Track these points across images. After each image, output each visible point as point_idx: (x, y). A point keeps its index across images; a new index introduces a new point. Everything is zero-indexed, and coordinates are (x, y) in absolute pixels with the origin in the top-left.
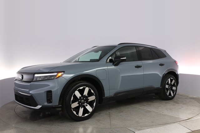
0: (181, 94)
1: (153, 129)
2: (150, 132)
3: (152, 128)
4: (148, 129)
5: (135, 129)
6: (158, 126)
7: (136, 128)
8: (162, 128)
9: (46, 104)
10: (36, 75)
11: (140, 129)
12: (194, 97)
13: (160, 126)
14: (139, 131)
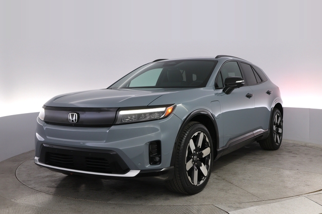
0: (310, 145)
1: (260, 206)
2: (256, 212)
3: (258, 205)
4: (252, 208)
5: (229, 207)
6: (269, 201)
7: (230, 205)
8: (276, 205)
9: (148, 166)
10: (122, 113)
11: (237, 208)
13: (274, 201)
14: (235, 210)
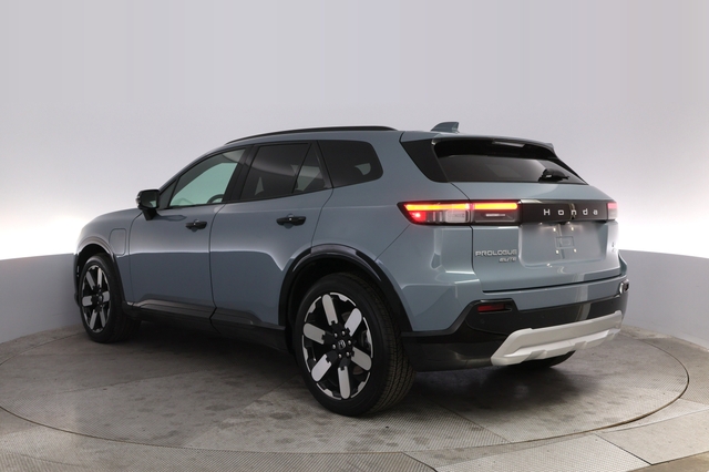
2: (493, 467)
4: (485, 459)
5: (436, 457)
11: (454, 459)
12: (658, 336)
14: (450, 463)
